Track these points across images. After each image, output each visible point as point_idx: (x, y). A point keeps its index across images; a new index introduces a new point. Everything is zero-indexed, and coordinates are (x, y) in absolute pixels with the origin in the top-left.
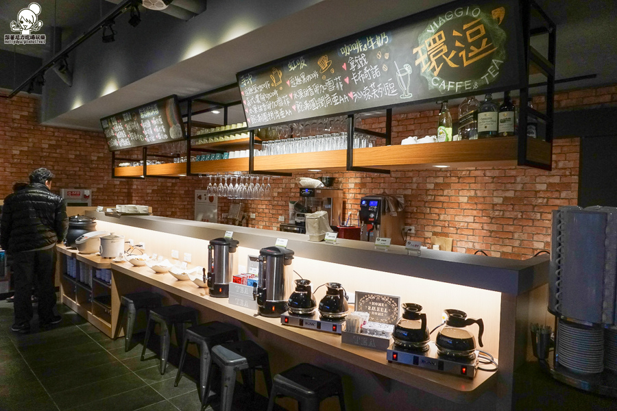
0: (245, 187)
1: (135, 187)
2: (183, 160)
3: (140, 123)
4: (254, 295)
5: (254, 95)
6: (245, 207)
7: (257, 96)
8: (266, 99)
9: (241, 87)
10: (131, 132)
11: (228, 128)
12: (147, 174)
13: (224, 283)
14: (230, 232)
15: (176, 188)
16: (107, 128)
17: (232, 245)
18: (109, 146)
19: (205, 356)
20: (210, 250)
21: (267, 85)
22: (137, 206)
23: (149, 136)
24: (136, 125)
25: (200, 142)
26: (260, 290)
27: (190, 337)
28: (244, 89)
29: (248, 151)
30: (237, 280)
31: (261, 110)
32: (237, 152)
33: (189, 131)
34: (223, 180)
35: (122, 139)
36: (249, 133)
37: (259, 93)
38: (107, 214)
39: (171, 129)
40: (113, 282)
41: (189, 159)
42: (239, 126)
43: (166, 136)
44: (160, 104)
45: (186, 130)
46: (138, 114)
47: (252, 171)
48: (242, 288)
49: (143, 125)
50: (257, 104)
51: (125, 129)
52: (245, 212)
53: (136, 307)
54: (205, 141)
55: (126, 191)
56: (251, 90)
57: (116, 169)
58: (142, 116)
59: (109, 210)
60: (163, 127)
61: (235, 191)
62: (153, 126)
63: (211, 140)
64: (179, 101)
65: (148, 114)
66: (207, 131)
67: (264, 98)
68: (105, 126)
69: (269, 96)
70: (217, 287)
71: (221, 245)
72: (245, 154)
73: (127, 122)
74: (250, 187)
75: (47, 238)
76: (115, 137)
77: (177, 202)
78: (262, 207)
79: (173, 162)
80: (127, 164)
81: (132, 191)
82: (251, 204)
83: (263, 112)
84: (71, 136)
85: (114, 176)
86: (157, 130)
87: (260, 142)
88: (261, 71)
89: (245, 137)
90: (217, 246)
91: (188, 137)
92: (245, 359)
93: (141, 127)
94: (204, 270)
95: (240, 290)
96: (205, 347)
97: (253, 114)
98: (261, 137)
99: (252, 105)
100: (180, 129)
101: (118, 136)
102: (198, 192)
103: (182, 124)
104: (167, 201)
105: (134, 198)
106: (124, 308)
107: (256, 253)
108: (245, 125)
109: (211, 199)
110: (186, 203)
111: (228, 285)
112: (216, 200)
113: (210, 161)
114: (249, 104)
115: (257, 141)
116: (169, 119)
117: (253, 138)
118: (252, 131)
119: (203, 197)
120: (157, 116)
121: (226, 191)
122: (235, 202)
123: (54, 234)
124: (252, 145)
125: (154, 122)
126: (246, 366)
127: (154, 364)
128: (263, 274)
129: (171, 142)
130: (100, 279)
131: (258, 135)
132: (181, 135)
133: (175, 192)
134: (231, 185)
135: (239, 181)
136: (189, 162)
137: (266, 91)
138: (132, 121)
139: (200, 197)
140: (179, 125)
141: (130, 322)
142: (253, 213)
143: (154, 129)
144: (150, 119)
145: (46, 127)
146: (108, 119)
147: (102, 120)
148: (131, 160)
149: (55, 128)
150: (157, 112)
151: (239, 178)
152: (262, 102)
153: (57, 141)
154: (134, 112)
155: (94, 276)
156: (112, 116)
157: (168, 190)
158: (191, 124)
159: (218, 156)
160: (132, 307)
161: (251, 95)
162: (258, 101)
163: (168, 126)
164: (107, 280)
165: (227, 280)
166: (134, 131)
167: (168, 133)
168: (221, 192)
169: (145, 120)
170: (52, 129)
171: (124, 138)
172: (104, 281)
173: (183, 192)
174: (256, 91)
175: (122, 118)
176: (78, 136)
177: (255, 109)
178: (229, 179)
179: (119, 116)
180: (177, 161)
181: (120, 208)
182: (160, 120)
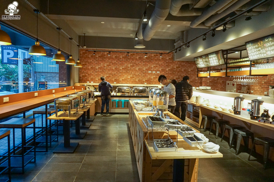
0: (248, 80)
1: (203, 80)
2: (224, 71)
3: (208, 59)
4: (249, 113)
5: (252, 49)
6: (249, 88)
7: (253, 50)
8: (256, 51)
9: (247, 47)
10: (205, 62)
11: (242, 60)
12: (211, 76)
13: (239, 111)
14: (241, 95)
15: (219, 80)
16: (196, 61)
17: (242, 99)
18: (196, 66)
19: (232, 133)
20: (235, 100)
21: (257, 46)
22: (207, 87)
23: (212, 63)
24: (207, 60)
25: (231, 65)
26: (251, 112)
27: (227, 127)
28: (248, 47)
29: (249, 68)
30: (243, 109)
31: (255, 54)
32: (245, 68)
33: (227, 61)
34: (239, 78)
35: (201, 64)
36: (250, 62)
37: (254, 49)
38: (197, 89)
39: (220, 61)
40: (200, 110)
41: (226, 71)
42: (246, 59)
43: (218, 63)
44: (216, 53)
45: (226, 61)
46: (208, 56)
47: (250, 75)
48: (245, 112)
49: (210, 60)
50: (253, 52)
51: (203, 61)
52: (248, 90)
53: (207, 118)
54: (233, 65)
55: (200, 81)
56: (251, 48)
57: (199, 74)
58: (209, 57)
59: (197, 88)
60: (217, 60)
61: (244, 82)
62: (213, 60)
63: (235, 64)
64: (223, 51)
65: (212, 56)
66: (234, 61)
67: (255, 50)
68: (195, 60)
69: (257, 49)
70: (237, 111)
71: (238, 99)
72: (248, 69)
73: (204, 59)
74: (250, 80)
75: (186, 98)
76: (199, 64)
77: (219, 86)
78: (257, 88)
79: (220, 72)
80: (203, 72)
81: (202, 81)
82: (251, 87)
83: (255, 55)
84: (183, 63)
85: (198, 77)
86: (215, 61)
87: (254, 65)
88: (255, 41)
89: (248, 63)
90: (237, 99)
91: (226, 63)
92: (245, 133)
93: (209, 60)
94: (232, 106)
95: (244, 112)
96: (232, 130)
97: (251, 55)
98: (255, 63)
99: (251, 53)
100: (224, 61)
101: (200, 63)
102: (228, 82)
103: (224, 59)
104: (215, 85)
105: (203, 84)
106: (203, 119)
107: (250, 102)
108: (248, 59)
109: (233, 85)
110: (222, 86)
111: (240, 111)
112: (235, 85)
113: (235, 72)
114: (250, 52)
115: (253, 64)
116: (220, 58)
117: (251, 63)
118: (251, 61)
119: (230, 84)
120: (215, 57)
121: (240, 82)
122: (244, 86)
123: (188, 97)
124: (250, 66)
125: (214, 58)
126: (245, 135)
127: (213, 136)
128: (252, 108)
129: (220, 65)
130: (195, 110)
131: (253, 62)
132: (224, 63)
133: (218, 82)
134: (242, 80)
135: (246, 78)
136: (226, 72)
137: (256, 48)
138: (206, 58)
139: (228, 84)
140: (223, 59)
141: (206, 123)
142: (252, 90)
143: (214, 61)
144: (212, 57)
145: (176, 61)
146: (197, 58)
147: (194, 58)
148: (204, 71)
149: (178, 61)
150: (215, 55)
151: (246, 77)
152: (255, 52)
153: (179, 65)
154: (207, 55)
155: (193, 109)
156: (199, 57)
157: (215, 81)
158: (227, 59)
159: (238, 70)
160: (206, 118)
161: (251, 49)
162: (253, 51)
163: (219, 60)
164: (198, 110)
165: (240, 109)
166: (206, 62)
167: (219, 62)
168: (238, 82)
169: (210, 58)
170: (177, 62)
171: (202, 64)
172: (197, 110)
173: (221, 82)
174: (253, 48)
175: (202, 57)
176: (185, 63)
177: (252, 54)
178: (242, 78)
179: (201, 57)
180: (222, 71)
181: (201, 88)
182: (216, 58)
